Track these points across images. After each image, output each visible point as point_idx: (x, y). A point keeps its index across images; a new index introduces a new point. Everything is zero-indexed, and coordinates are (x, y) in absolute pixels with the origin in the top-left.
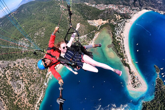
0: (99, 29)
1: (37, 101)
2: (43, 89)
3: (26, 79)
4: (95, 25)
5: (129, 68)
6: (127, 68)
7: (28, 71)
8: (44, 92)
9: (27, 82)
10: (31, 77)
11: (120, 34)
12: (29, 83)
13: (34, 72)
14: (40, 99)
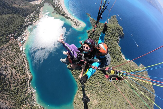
0: (41, 5)
1: (26, 70)
2: (24, 59)
3: (7, 61)
4: (37, 3)
5: (71, 19)
6: (69, 19)
7: (5, 56)
8: (26, 60)
9: (9, 63)
10: (10, 57)
11: (58, 4)
12: (11, 62)
13: (10, 54)
14: (27, 66)
